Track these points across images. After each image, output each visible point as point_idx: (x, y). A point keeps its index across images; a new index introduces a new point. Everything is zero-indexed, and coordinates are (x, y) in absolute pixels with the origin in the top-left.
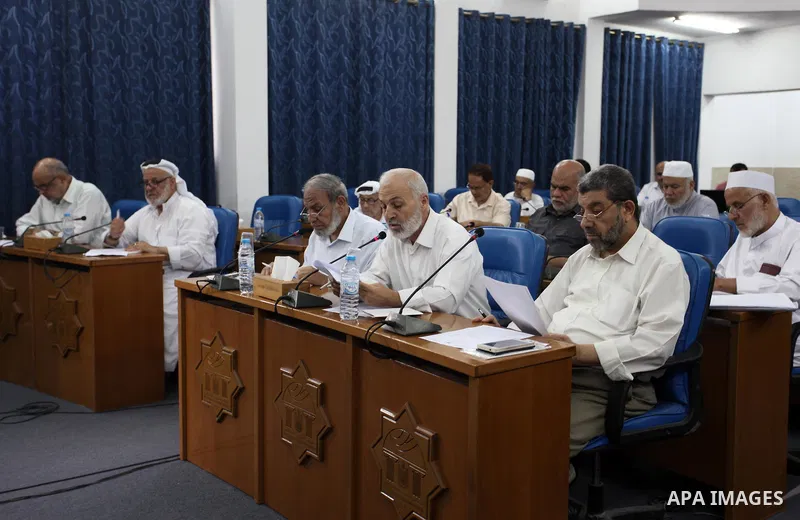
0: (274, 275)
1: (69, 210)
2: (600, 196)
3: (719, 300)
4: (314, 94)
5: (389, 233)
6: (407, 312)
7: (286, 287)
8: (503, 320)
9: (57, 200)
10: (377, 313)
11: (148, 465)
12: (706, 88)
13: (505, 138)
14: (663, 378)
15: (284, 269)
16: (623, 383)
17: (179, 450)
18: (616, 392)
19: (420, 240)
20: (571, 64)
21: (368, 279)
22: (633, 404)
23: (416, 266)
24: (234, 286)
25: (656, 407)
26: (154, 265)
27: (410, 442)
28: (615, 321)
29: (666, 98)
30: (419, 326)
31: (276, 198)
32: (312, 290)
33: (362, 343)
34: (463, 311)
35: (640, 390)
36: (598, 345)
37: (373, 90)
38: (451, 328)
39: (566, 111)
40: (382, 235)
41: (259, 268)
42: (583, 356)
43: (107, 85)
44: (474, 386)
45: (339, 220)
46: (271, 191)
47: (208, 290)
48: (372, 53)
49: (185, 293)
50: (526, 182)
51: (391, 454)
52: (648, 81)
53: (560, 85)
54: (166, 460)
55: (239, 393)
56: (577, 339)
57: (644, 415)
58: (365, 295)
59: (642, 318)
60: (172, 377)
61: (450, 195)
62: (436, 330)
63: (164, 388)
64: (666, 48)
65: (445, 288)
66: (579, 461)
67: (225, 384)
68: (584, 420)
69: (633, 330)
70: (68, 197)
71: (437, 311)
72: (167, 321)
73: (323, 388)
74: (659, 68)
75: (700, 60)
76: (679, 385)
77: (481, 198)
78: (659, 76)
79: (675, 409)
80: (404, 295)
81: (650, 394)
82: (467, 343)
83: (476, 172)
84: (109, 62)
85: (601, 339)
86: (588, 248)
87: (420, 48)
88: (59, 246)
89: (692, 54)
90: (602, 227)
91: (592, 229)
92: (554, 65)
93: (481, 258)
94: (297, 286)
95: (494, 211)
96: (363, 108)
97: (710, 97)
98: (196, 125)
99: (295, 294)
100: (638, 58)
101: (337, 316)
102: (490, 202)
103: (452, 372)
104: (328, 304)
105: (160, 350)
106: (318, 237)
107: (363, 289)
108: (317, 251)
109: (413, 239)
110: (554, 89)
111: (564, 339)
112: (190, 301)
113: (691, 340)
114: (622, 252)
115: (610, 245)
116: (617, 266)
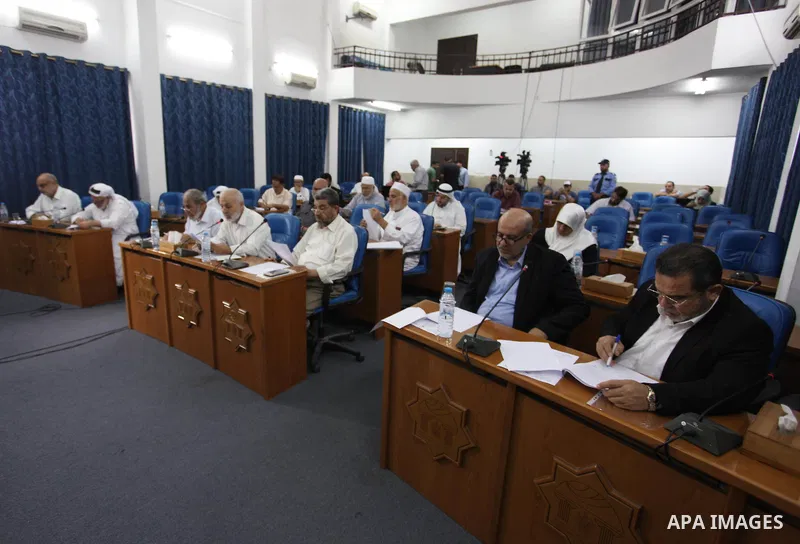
0: (169, 240)
1: (56, 204)
2: (325, 202)
3: (370, 246)
4: (189, 137)
5: (225, 219)
6: (234, 257)
7: (176, 247)
8: (279, 260)
9: (51, 196)
10: (220, 258)
11: (113, 332)
12: (387, 136)
13: (290, 159)
14: (347, 281)
15: (174, 237)
16: (329, 284)
17: (127, 323)
18: (326, 288)
19: (240, 222)
20: (322, 123)
21: (216, 240)
22: (335, 293)
23: (238, 234)
24: (150, 246)
25: (344, 293)
26: (108, 233)
27: (237, 316)
28: (325, 258)
29: (368, 139)
30: (238, 265)
31: (172, 193)
32: (188, 248)
33: (212, 273)
34: (261, 255)
35: (337, 286)
36: (319, 270)
37: (221, 136)
38: (256, 263)
39: (320, 147)
40: (222, 220)
41: (162, 235)
42: (312, 274)
43: (72, 134)
44: (261, 292)
45: (200, 213)
46: (169, 190)
47: (136, 248)
48: (220, 115)
49: (125, 250)
50: (299, 181)
51: (228, 321)
52: (360, 131)
53: (317, 133)
54: (121, 330)
55: (156, 297)
56: (310, 267)
57: (339, 297)
58: (214, 249)
59: (337, 256)
60: (121, 289)
61: (264, 189)
62: (247, 266)
63: (118, 294)
64: (368, 116)
65: (252, 244)
66: (312, 318)
67: (148, 292)
68: (313, 301)
69: (333, 261)
70: (57, 196)
71: (248, 256)
72: (116, 261)
73: (196, 293)
74: (365, 124)
75: (384, 122)
76: (354, 283)
77: (278, 192)
78: (365, 129)
79: (351, 293)
80: (233, 248)
81: (342, 288)
82: (260, 272)
83: (275, 178)
84: (72, 121)
85: (320, 266)
86: (316, 224)
87: (245, 114)
88: (53, 225)
89: (380, 119)
90: (324, 216)
91: (320, 216)
92: (314, 123)
93: (269, 229)
94: (181, 246)
95: (284, 198)
96: (216, 145)
97: (389, 140)
98: (124, 156)
99: (179, 250)
100: (355, 120)
101: (200, 260)
102: (282, 194)
103: (251, 285)
104: (197, 254)
105: (113, 275)
106: (191, 221)
107: (212, 245)
108: (192, 227)
109: (237, 221)
110: (314, 135)
111: (304, 267)
112: (128, 253)
113: (359, 263)
114: (329, 226)
115: (325, 223)
116: (326, 233)
